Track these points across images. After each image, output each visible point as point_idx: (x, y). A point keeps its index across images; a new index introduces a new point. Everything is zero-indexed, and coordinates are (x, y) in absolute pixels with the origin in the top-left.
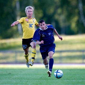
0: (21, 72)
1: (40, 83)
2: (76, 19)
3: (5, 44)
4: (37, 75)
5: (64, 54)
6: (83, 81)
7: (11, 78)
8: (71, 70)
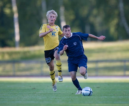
0: (48, 86)
1: (71, 100)
2: (115, 22)
3: (29, 52)
4: (68, 91)
5: (101, 65)
6: (124, 97)
7: (35, 94)
8: (109, 84)
